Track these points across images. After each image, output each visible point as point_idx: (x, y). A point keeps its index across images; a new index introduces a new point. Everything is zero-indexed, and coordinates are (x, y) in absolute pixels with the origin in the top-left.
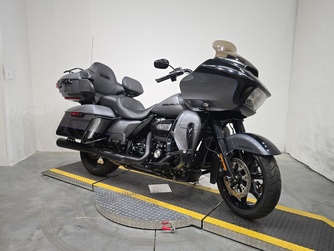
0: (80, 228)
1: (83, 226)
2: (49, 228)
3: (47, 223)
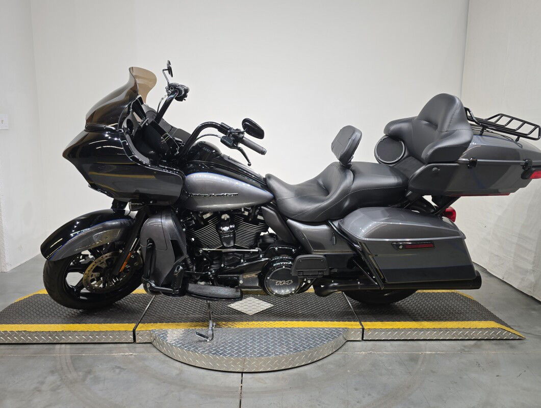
0: (120, 371)
2: (70, 372)
3: (67, 363)
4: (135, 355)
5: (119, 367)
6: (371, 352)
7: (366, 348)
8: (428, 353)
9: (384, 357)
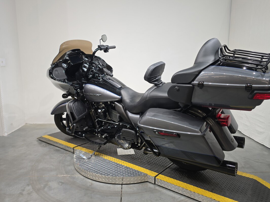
0: (62, 184)
1: (64, 182)
2: (37, 184)
4: (69, 176)
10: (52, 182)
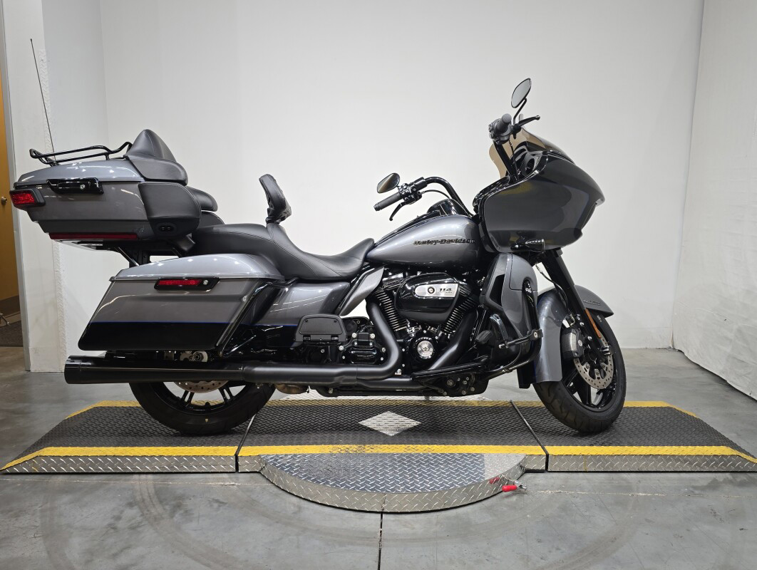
0: (219, 506)
1: (225, 502)
2: (154, 505)
3: (149, 493)
4: (238, 486)
5: (217, 501)
6: (560, 491)
7: (552, 486)
8: (641, 494)
9: (578, 499)
10: (192, 499)
